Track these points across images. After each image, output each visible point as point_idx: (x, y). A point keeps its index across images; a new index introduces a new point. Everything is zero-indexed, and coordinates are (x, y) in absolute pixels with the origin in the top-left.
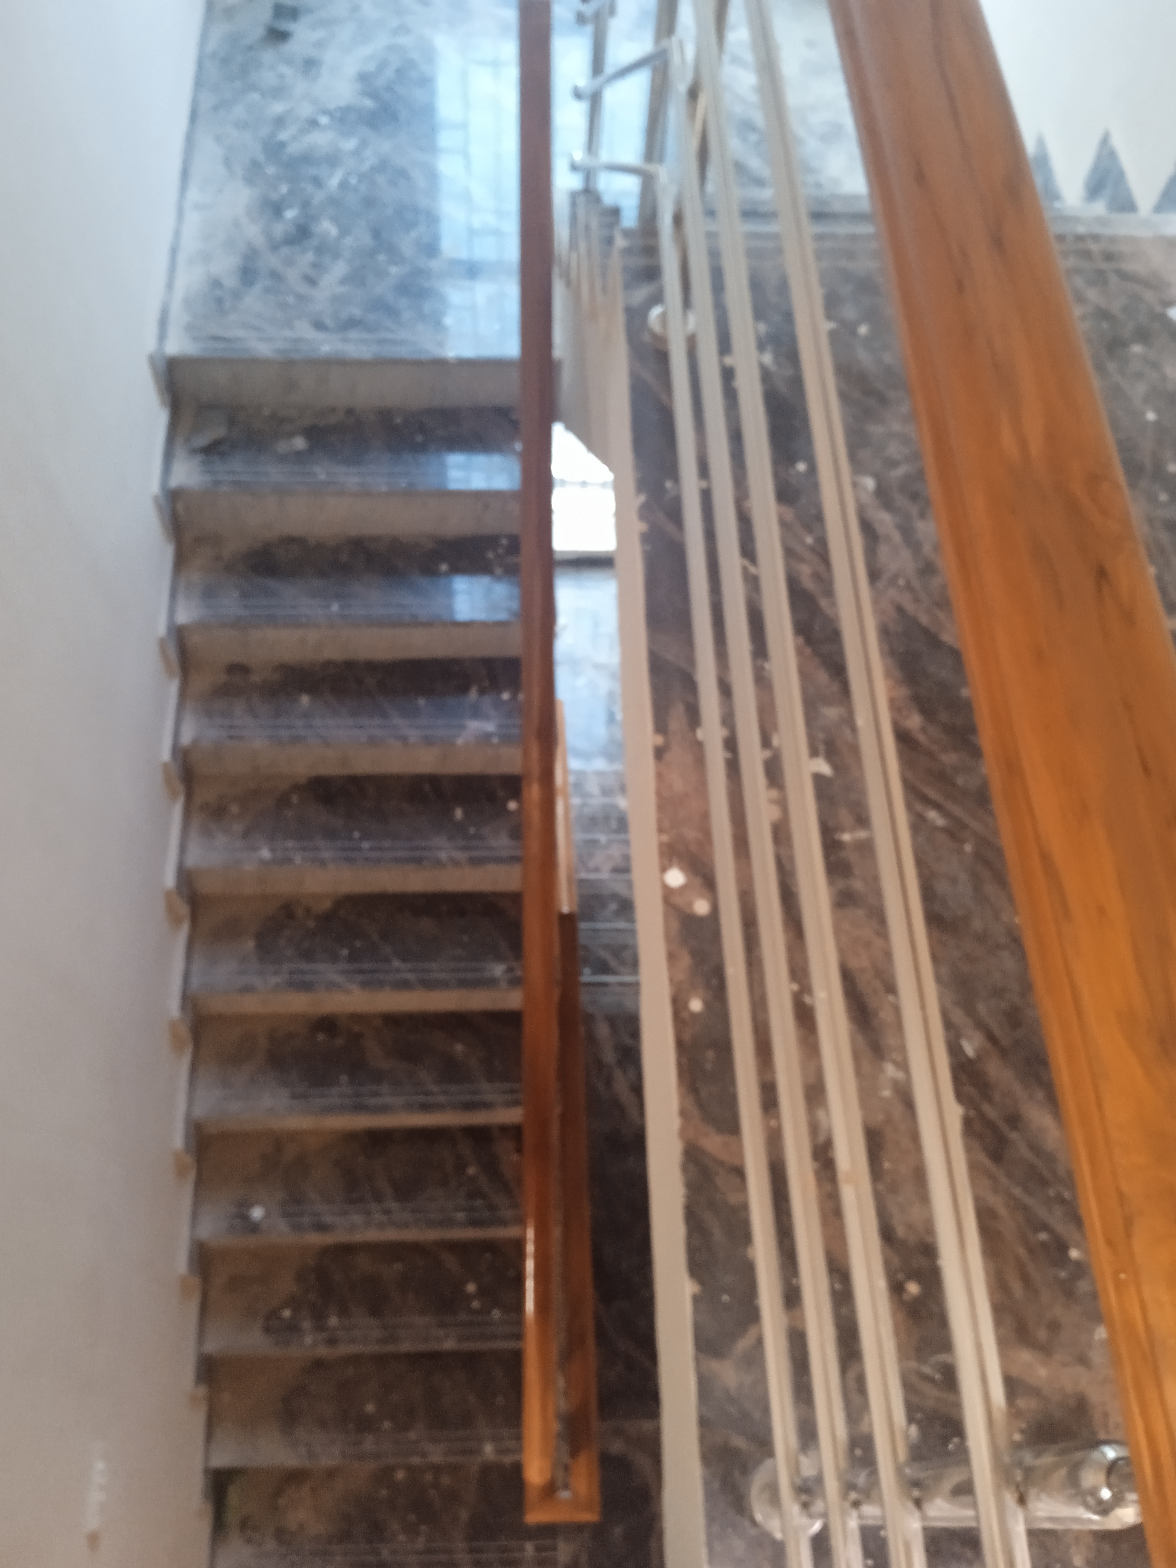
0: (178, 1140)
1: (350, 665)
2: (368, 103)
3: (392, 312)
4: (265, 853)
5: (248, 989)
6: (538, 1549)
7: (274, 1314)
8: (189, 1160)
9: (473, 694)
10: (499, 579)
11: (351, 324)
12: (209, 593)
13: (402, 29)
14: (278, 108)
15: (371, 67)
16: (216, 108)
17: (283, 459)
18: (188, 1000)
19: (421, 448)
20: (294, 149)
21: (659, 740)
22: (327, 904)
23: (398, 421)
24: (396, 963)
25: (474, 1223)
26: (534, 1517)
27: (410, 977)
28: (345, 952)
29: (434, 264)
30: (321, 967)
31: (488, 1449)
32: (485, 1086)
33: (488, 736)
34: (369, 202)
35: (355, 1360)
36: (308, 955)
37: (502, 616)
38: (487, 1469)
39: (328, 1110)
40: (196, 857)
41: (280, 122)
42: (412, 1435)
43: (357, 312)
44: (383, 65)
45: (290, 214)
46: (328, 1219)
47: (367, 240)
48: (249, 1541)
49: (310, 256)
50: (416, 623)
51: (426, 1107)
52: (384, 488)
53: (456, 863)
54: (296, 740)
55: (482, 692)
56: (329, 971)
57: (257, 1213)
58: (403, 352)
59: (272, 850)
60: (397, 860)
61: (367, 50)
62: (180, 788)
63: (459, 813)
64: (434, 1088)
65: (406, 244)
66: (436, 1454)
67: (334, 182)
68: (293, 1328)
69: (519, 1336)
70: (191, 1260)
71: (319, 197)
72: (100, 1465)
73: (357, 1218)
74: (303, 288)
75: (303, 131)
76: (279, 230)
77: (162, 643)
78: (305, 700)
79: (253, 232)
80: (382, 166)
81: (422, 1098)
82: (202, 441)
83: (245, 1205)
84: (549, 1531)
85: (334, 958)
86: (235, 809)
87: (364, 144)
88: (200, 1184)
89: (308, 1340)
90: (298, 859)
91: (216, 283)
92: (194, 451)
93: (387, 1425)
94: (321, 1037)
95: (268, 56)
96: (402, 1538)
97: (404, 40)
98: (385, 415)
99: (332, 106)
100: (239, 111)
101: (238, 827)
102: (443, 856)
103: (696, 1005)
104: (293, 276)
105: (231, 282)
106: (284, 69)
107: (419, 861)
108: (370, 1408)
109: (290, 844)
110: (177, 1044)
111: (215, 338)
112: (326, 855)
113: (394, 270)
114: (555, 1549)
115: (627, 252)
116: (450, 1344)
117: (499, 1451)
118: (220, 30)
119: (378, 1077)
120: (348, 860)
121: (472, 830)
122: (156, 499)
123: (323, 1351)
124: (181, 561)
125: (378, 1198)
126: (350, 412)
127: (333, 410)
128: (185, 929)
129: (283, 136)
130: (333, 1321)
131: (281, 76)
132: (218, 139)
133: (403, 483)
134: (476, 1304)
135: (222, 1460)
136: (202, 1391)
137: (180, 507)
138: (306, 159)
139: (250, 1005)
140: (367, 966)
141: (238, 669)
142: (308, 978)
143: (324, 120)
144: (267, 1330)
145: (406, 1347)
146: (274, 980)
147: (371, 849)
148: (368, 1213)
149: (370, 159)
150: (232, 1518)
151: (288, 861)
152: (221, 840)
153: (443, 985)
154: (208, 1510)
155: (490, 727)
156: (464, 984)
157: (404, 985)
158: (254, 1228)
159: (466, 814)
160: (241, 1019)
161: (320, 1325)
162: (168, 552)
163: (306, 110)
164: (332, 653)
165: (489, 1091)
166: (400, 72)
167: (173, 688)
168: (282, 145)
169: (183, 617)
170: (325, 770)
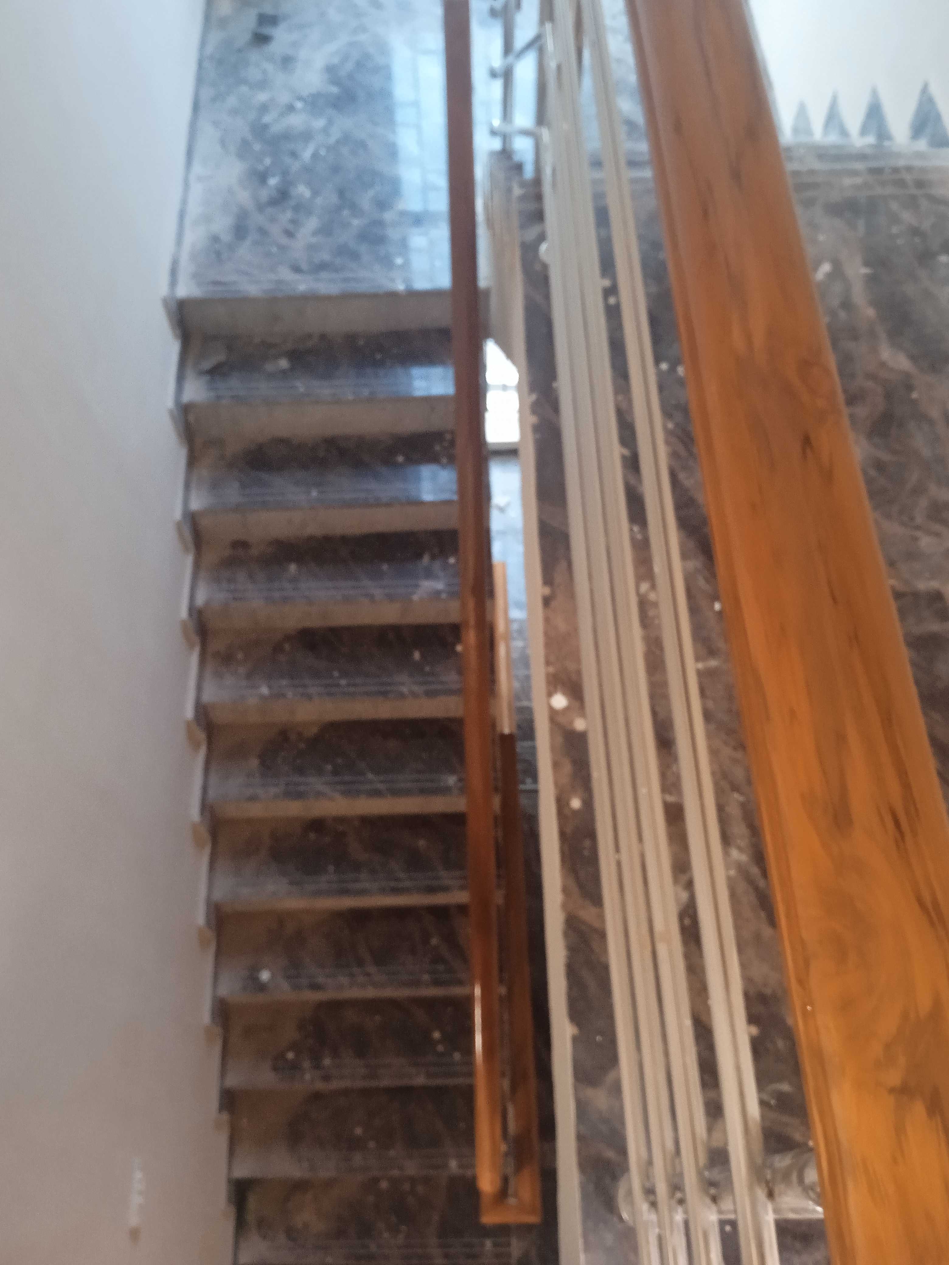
0: (200, 918)
1: (327, 539)
2: (334, 90)
3: (354, 256)
4: (264, 690)
5: (253, 799)
6: (495, 1245)
7: (280, 1056)
8: (211, 934)
9: (426, 559)
10: (444, 467)
11: (322, 267)
12: (215, 485)
13: (362, 29)
14: (262, 97)
15: (336, 60)
16: (214, 100)
17: (271, 376)
18: (206, 807)
19: (378, 364)
20: (276, 129)
21: (547, 591)
22: (315, 730)
23: (361, 343)
24: (370, 776)
25: (437, 983)
26: (489, 1218)
27: (381, 786)
28: (329, 767)
29: (388, 216)
30: (311, 780)
31: (453, 1164)
32: (443, 873)
33: (438, 593)
34: (336, 169)
35: (346, 1092)
36: (301, 771)
37: (446, 496)
38: (453, 1180)
39: (318, 893)
40: (210, 695)
41: (264, 108)
42: (392, 1153)
43: (325, 256)
44: (345, 58)
45: (273, 181)
46: (320, 980)
47: (334, 199)
48: (264, 1237)
49: (289, 214)
50: (378, 504)
51: (396, 891)
52: (351, 397)
53: (414, 695)
54: (285, 600)
55: (433, 557)
56: (316, 783)
57: (265, 976)
58: (362, 288)
59: (270, 687)
60: (368, 694)
61: (332, 47)
62: (197, 640)
63: (417, 655)
64: (402, 875)
65: (365, 201)
66: (411, 1168)
67: (307, 154)
68: (294, 1067)
69: (471, 1074)
70: (213, 1013)
71: (295, 166)
72: (138, 1175)
73: (344, 980)
74: (284, 240)
75: (282, 115)
76: (264, 194)
77: (179, 526)
78: (293, 568)
79: (244, 197)
80: (346, 139)
81: (393, 884)
82: (207, 365)
83: (254, 970)
84: (503, 1230)
85: (320, 772)
86: (240, 656)
87: (330, 122)
88: (218, 954)
89: (308, 1076)
90: (290, 694)
91: (215, 239)
92: (201, 373)
93: (372, 1144)
94: (312, 836)
95: (254, 56)
96: (386, 1235)
97: (362, 37)
98: (351, 339)
99: (305, 93)
100: (232, 101)
101: (242, 670)
102: (405, 690)
103: (576, 803)
104: (275, 231)
105: (226, 237)
106: (269, 67)
107: (384, 694)
108: (359, 1131)
109: (284, 682)
110: (198, 843)
111: (216, 283)
112: (312, 690)
113: (356, 222)
114: (509, 1245)
115: (522, 198)
116: (420, 1080)
117: (461, 1166)
118: (216, 37)
119: (357, 867)
120: (330, 694)
121: (427, 669)
122: (171, 413)
123: (320, 1086)
124: (192, 461)
125: (360, 963)
126: (323, 337)
127: (310, 336)
128: (203, 752)
129: (267, 119)
130: (327, 1062)
131: (264, 72)
132: (216, 124)
133: (366, 392)
134: (440, 1048)
135: (242, 1171)
136: (225, 1116)
137: (191, 418)
138: (286, 136)
139: (256, 810)
140: (347, 778)
141: (240, 545)
142: (302, 788)
143: (299, 105)
144: (275, 1069)
145: (385, 1082)
146: (273, 791)
147: (348, 685)
148: (352, 975)
149: (335, 134)
150: (251, 1218)
151: (283, 696)
152: (229, 680)
153: (406, 793)
154: (231, 1212)
155: (439, 585)
156: (423, 791)
157: (376, 793)
158: (262, 988)
159: (423, 655)
160: (250, 821)
161: (317, 1066)
162: (182, 454)
163: (284, 98)
164: (312, 530)
165: (446, 877)
166: (359, 65)
167: (189, 560)
168: (266, 127)
169: (195, 505)
170: (310, 623)
